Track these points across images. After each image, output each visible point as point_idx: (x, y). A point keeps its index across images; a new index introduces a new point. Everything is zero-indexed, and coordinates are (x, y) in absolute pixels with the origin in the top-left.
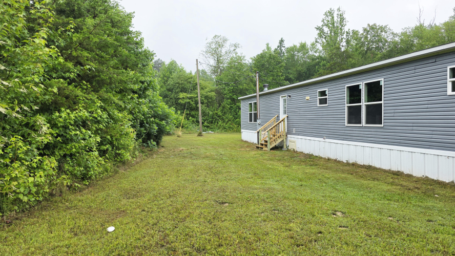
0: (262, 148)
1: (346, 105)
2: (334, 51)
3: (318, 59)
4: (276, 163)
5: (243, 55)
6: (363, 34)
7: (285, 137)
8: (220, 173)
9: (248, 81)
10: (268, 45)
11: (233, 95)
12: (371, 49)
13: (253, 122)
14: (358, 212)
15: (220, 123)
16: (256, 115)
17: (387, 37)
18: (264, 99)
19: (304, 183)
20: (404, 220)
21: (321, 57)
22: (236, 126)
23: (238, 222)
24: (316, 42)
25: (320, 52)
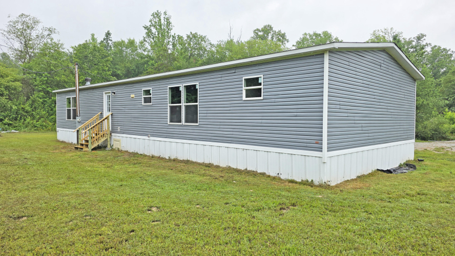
0: (82, 149)
1: (169, 105)
2: (161, 53)
3: (147, 58)
4: (96, 164)
5: (60, 42)
6: (186, 40)
7: (109, 136)
8: (21, 181)
9: (67, 72)
10: (93, 35)
11: (48, 87)
12: (194, 56)
13: (72, 119)
14: (172, 205)
15: (28, 120)
16: (75, 111)
17: (207, 46)
18: (85, 94)
19: (124, 183)
20: (208, 206)
21: (150, 56)
22: (51, 124)
23: (37, 237)
24: (145, 40)
25: (149, 51)
